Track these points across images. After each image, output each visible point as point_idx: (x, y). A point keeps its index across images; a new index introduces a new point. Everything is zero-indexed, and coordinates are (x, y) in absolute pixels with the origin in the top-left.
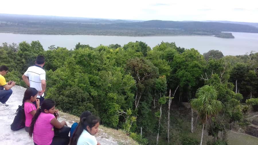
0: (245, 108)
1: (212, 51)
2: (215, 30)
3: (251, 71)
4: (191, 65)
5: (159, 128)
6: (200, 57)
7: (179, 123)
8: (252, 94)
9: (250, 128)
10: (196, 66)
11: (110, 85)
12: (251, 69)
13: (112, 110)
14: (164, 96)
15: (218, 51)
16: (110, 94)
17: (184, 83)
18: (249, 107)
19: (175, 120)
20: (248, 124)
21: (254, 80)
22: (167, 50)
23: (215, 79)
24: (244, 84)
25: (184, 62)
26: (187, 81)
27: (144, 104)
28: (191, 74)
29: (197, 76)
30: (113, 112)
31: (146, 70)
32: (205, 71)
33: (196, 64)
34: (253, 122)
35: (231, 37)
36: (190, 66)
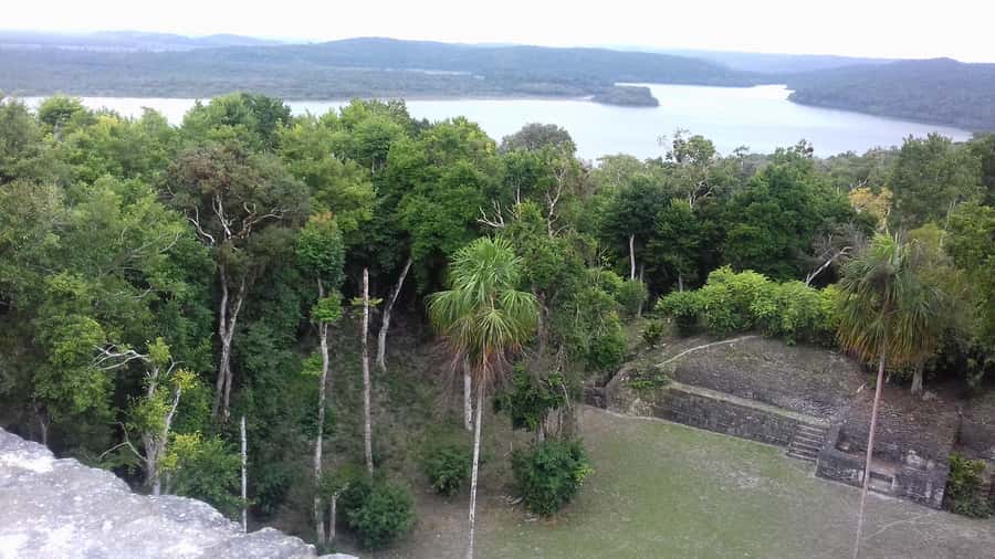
0: (653, 328)
1: (533, 126)
2: (594, 78)
3: (677, 202)
4: (447, 175)
5: (320, 417)
6: (485, 147)
7: (422, 402)
8: (684, 282)
9: (668, 395)
10: (465, 178)
11: (53, 239)
12: (681, 195)
13: (66, 345)
14: (333, 289)
15: (555, 127)
16: (58, 278)
17: (422, 244)
18: (667, 324)
19: (406, 391)
20: (661, 383)
21: (687, 232)
22: (363, 125)
23: (527, 220)
24: (656, 247)
25: (420, 164)
26: (435, 235)
27: (260, 332)
28: (449, 210)
29: (471, 214)
30: (77, 353)
31: (249, 193)
32: (492, 193)
33: (464, 171)
34: (678, 376)
35: (646, 101)
36: (445, 180)
